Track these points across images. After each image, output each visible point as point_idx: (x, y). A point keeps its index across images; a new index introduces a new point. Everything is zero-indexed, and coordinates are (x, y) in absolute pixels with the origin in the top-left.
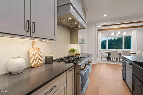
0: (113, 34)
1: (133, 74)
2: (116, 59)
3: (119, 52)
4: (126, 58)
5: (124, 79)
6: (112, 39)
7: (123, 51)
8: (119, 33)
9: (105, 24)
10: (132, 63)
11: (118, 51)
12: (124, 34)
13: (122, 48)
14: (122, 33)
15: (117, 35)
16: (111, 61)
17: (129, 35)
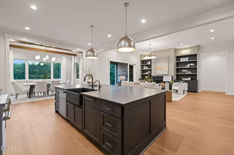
0: (38, 57)
1: (67, 101)
2: (42, 93)
3: (48, 83)
4: (59, 88)
5: (57, 112)
6: (35, 64)
7: (52, 82)
8: (47, 57)
9: (24, 40)
10: (65, 91)
11: (46, 82)
12: (54, 59)
13: (50, 78)
14: (50, 58)
15: (44, 59)
16: (37, 97)
17: (59, 62)
